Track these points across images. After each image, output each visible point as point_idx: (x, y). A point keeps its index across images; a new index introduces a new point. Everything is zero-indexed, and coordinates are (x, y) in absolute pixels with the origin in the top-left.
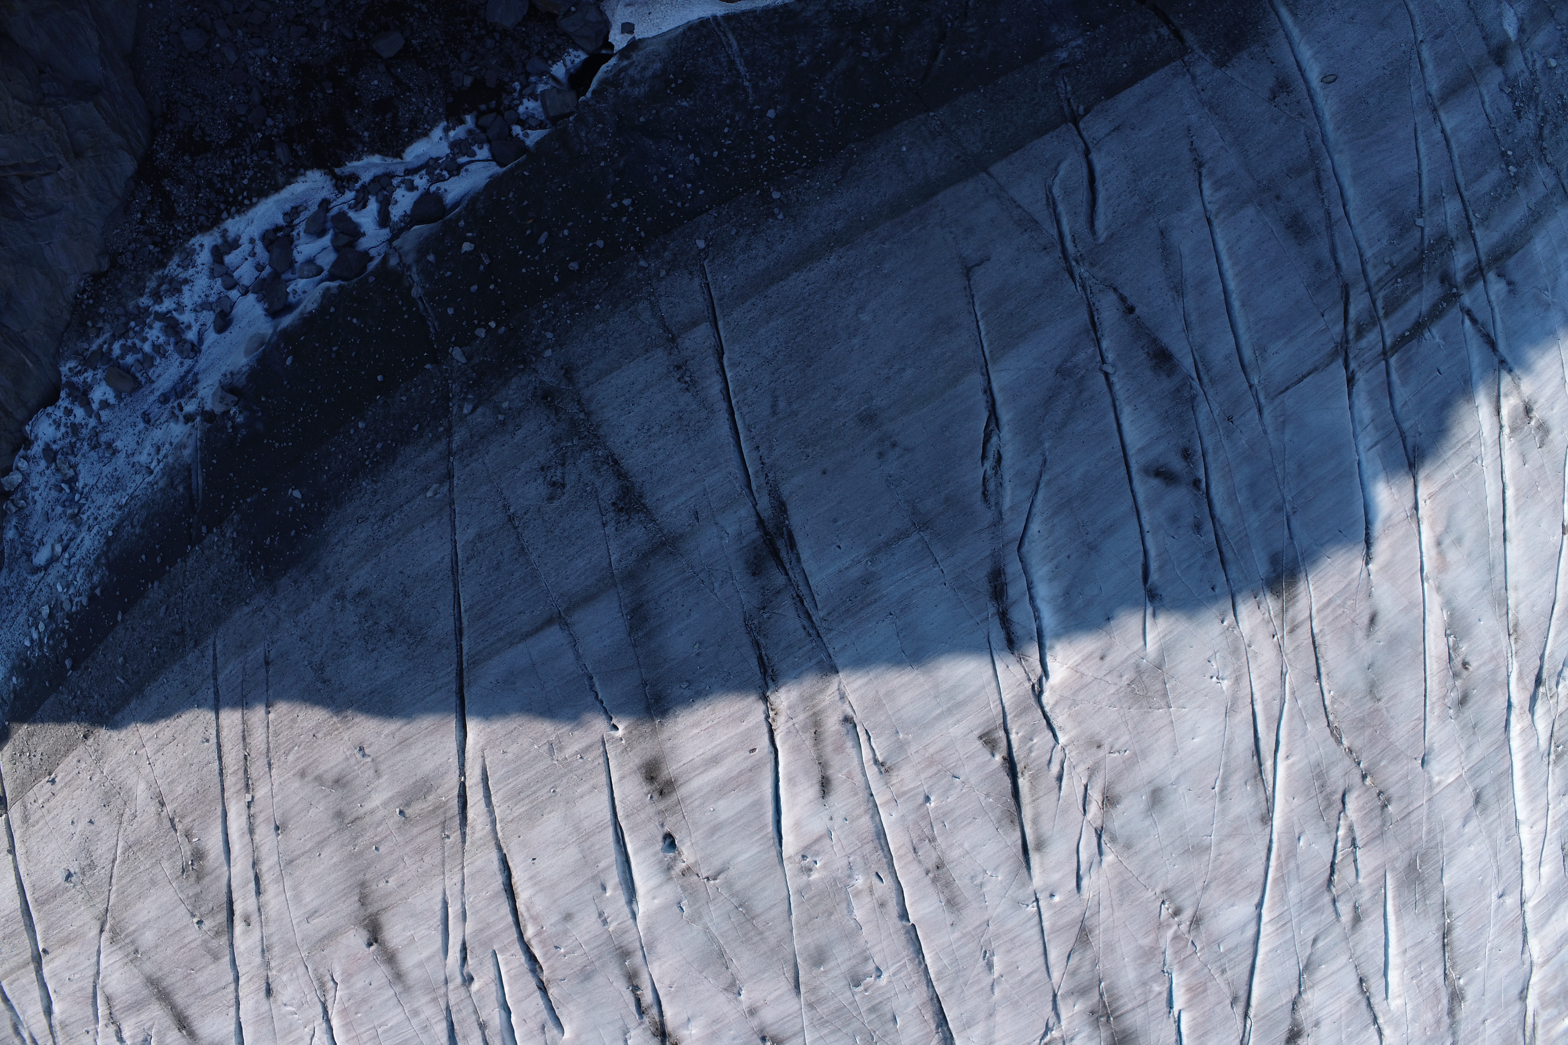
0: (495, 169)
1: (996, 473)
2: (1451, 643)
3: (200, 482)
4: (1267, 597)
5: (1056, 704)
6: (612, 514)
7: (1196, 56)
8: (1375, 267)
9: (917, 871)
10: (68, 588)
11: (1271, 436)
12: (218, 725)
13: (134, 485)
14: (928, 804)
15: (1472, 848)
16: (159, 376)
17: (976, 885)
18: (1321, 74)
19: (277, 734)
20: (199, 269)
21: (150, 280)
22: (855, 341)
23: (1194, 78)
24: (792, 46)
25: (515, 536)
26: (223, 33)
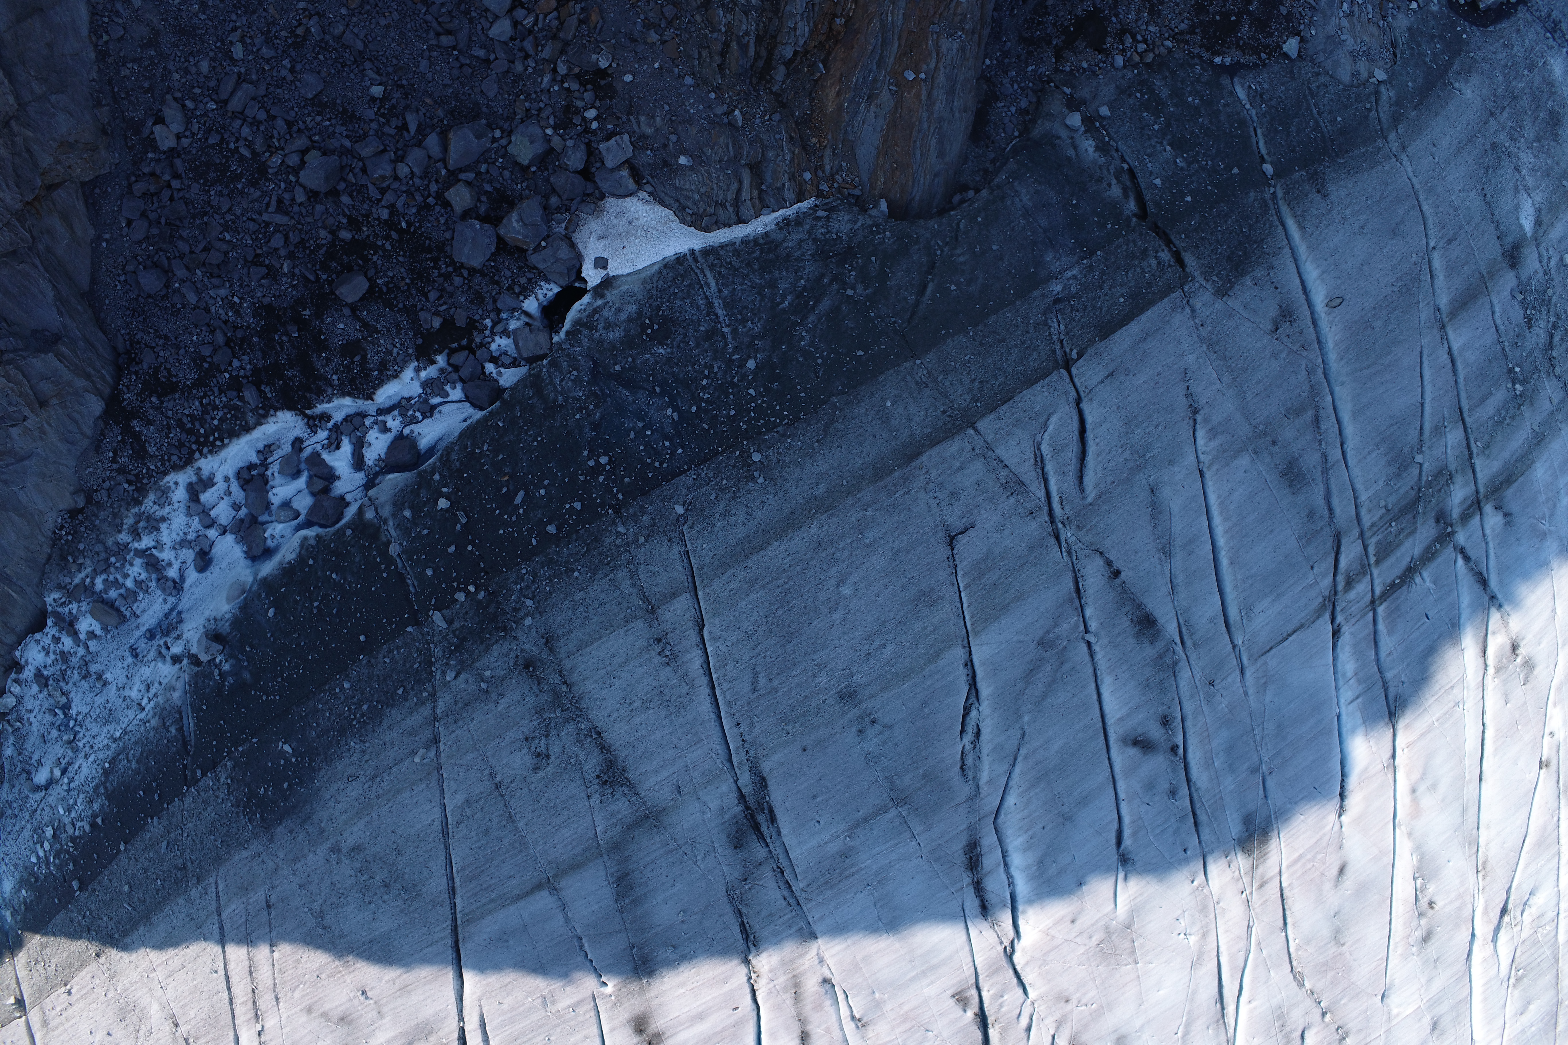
0: (469, 413)
1: (975, 747)
2: (1418, 886)
3: (192, 725)
4: (1239, 856)
5: (1027, 963)
6: (596, 787)
7: (1197, 285)
8: (1369, 511)
10: (70, 812)
11: (1251, 698)
12: (225, 959)
13: (126, 720)
16: (143, 611)
18: (1326, 297)
19: (282, 972)
20: (175, 507)
21: (127, 517)
22: (836, 616)
23: (1193, 311)
24: (773, 284)
25: (502, 804)
26: (181, 273)
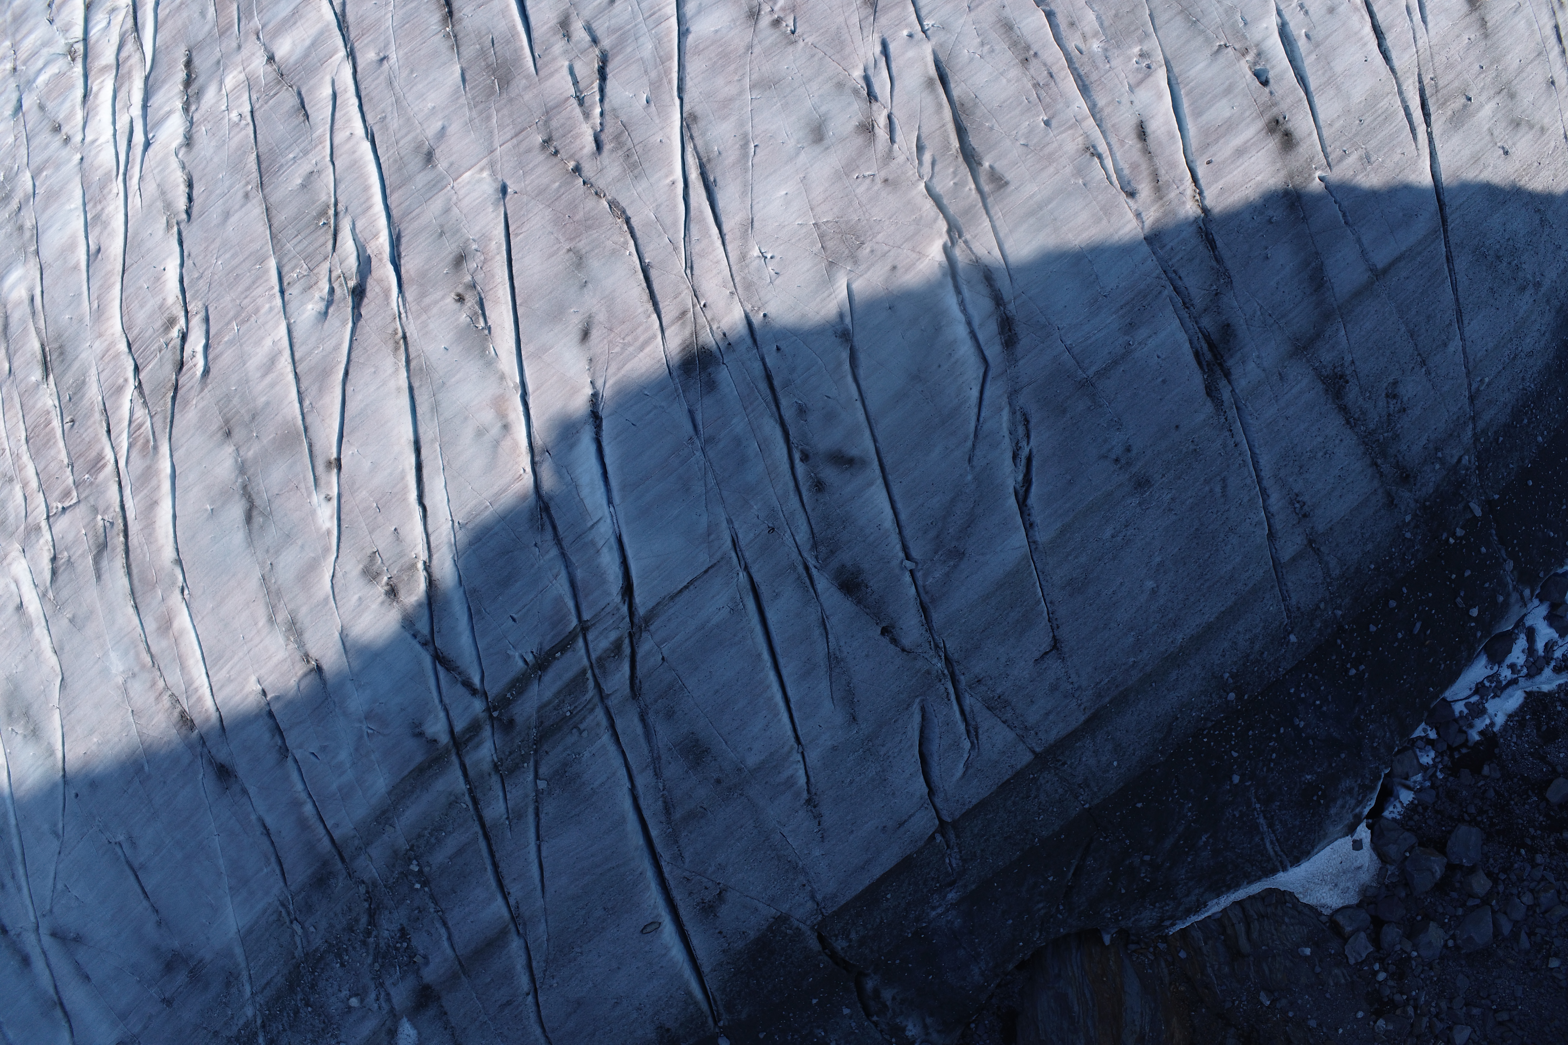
0: (1449, 694)
1: (1017, 443)
2: (482, 321)
4: (715, 347)
5: (935, 220)
6: (1348, 373)
7: (808, 923)
8: (598, 724)
9: (1045, 55)
11: (723, 519)
14: (1045, 118)
15: (430, 105)
17: (988, 44)
18: (660, 933)
22: (1158, 559)
23: (813, 898)
24: (1216, 853)
25: (1419, 347)
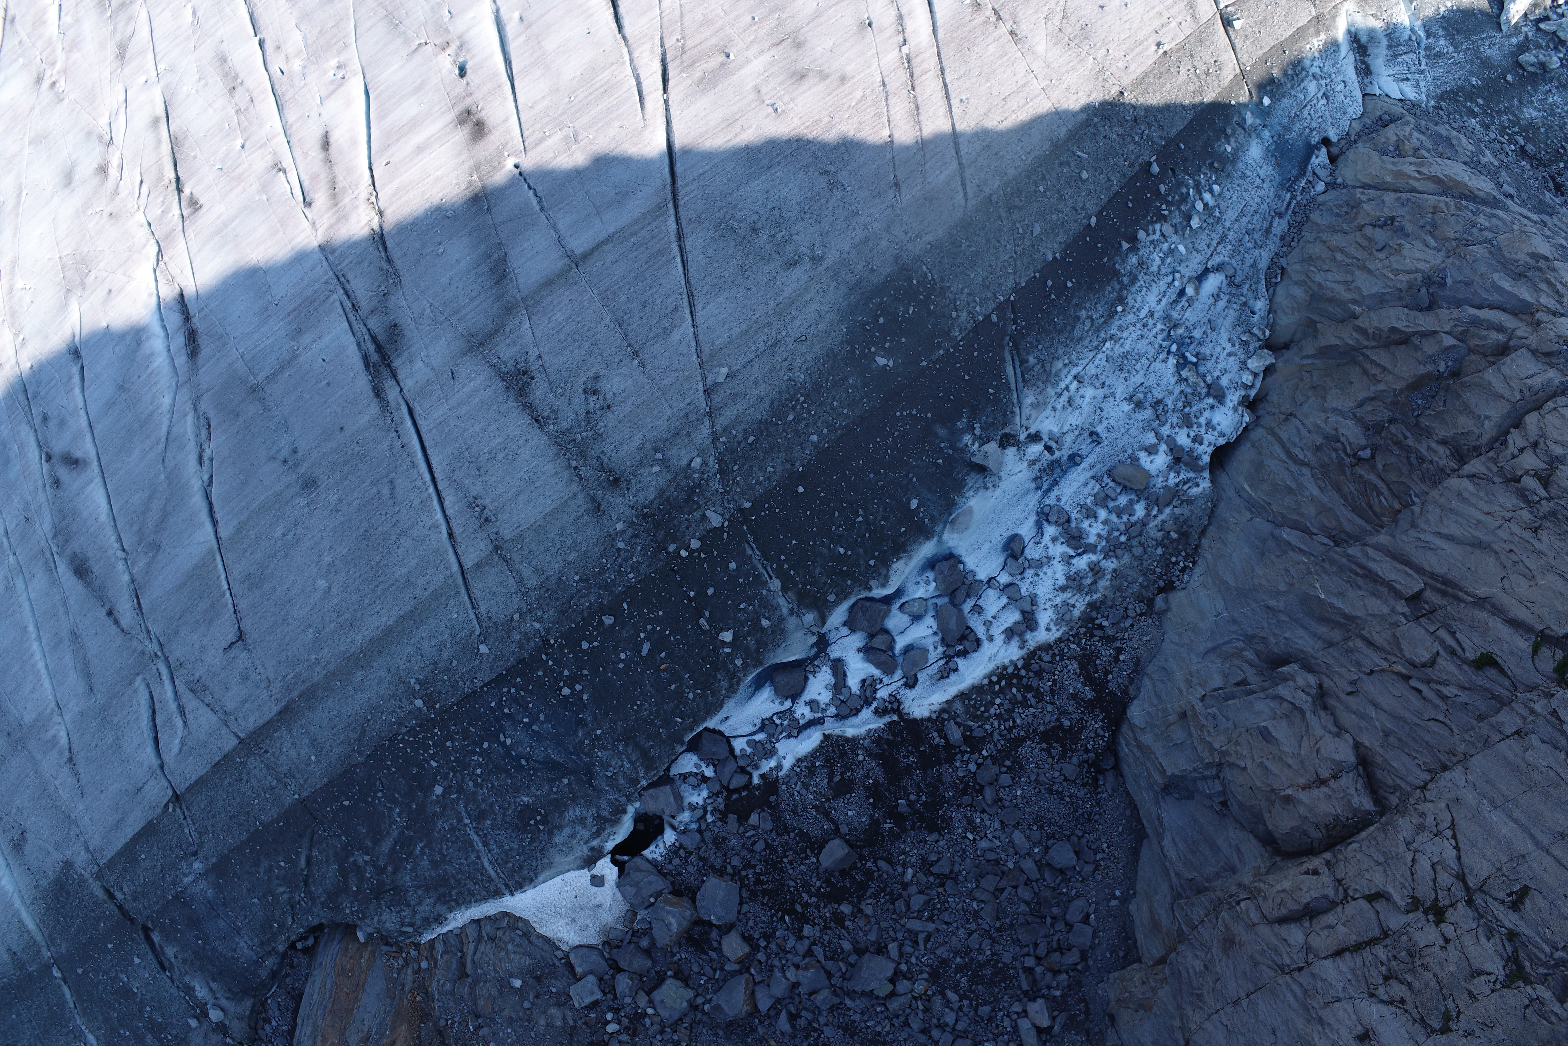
1: (201, 447)
3: (1010, 369)
5: (145, 246)
6: (533, 368)
7: (88, 871)
9: (251, 83)
10: (1169, 249)
12: (952, 117)
13: (1097, 362)
14: (242, 142)
16: (1086, 484)
17: (204, 79)
19: (878, 115)
20: (1049, 604)
21: (1106, 588)
22: (328, 560)
23: (87, 848)
24: (434, 864)
25: (630, 337)
26: (1028, 865)
